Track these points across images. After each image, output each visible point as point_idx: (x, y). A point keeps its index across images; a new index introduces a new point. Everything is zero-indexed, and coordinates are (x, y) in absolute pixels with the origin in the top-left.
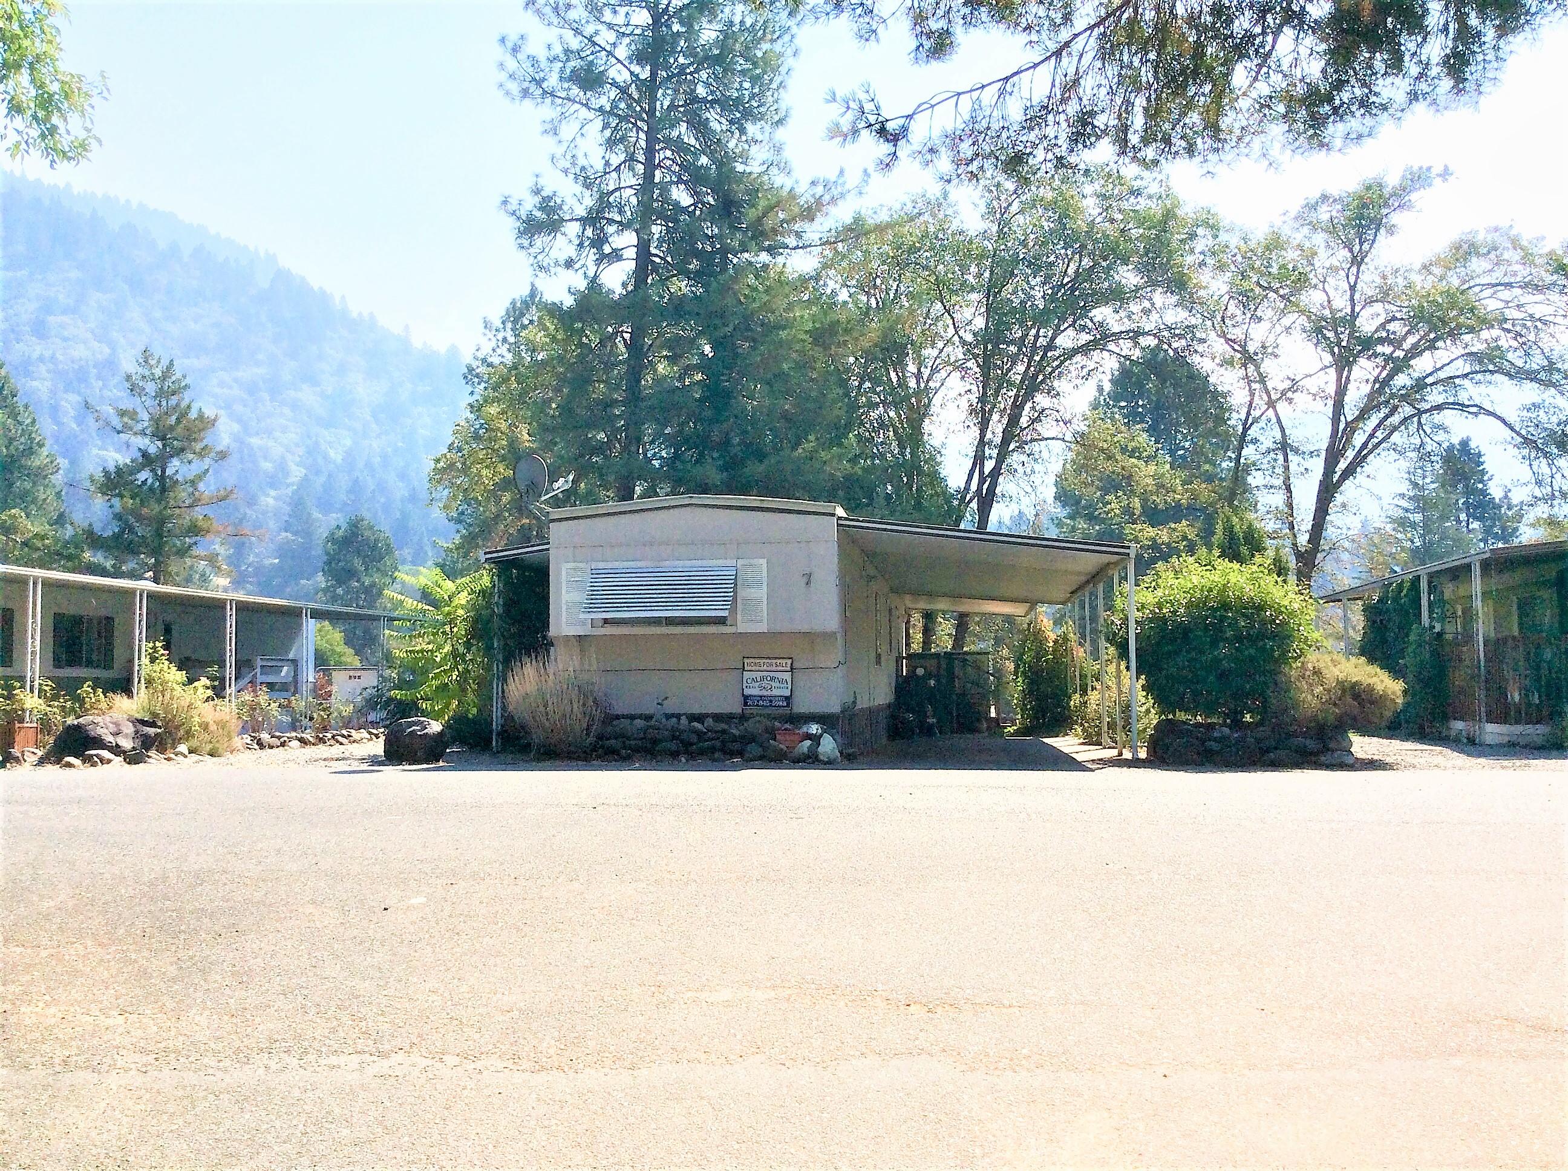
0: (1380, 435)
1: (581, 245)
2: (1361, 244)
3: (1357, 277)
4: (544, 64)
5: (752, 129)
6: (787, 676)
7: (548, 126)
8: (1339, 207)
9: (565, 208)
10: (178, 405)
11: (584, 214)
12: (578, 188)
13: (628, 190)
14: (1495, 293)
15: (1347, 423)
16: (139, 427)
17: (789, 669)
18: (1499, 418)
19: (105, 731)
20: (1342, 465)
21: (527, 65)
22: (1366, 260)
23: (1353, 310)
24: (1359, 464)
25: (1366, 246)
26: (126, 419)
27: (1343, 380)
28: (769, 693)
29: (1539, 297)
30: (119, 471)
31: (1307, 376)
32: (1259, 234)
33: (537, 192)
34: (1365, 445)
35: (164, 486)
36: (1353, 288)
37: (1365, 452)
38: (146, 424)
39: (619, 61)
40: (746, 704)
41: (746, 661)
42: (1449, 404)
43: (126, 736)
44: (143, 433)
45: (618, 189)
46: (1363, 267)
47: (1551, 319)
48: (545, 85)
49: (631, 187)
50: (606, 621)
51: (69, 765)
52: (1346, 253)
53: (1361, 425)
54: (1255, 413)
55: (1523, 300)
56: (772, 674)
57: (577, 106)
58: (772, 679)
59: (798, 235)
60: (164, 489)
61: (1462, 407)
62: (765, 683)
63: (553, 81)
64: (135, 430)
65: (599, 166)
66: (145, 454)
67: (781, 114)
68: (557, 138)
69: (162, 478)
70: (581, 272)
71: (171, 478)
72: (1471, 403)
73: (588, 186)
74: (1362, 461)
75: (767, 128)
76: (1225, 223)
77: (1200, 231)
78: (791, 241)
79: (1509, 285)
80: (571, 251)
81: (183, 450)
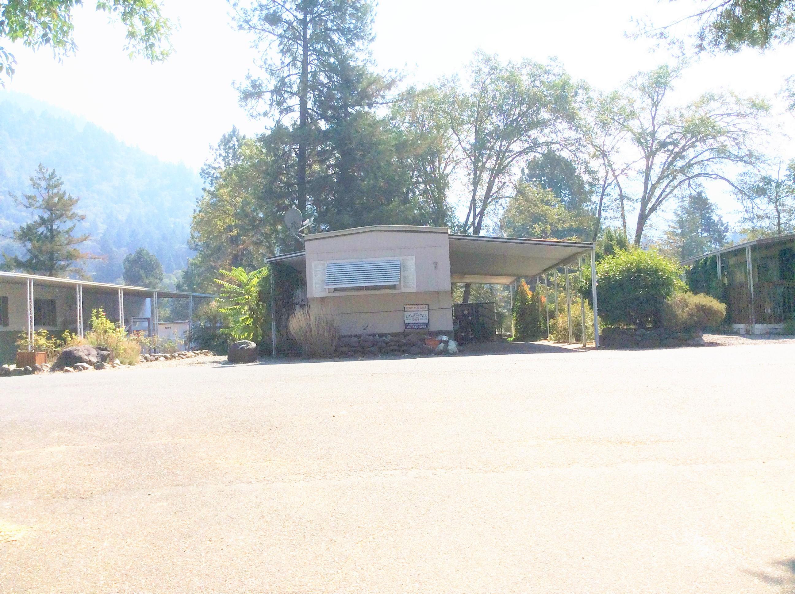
0: (668, 190)
1: (271, 105)
2: (658, 96)
3: (656, 112)
4: (250, 12)
5: (358, 43)
6: (427, 313)
7: (252, 44)
8: (647, 78)
9: (263, 85)
10: (58, 192)
11: (273, 88)
12: (268, 76)
13: (294, 76)
14: (722, 119)
15: (652, 185)
16: (38, 204)
17: (427, 309)
18: (726, 180)
19: (83, 354)
20: (650, 206)
21: (241, 13)
22: (659, 104)
23: (654, 129)
24: (658, 205)
25: (660, 97)
26: (30, 201)
27: (650, 163)
28: (417, 322)
29: (744, 120)
30: (29, 228)
31: (634, 162)
32: (608, 92)
33: (248, 77)
34: (661, 195)
35: (53, 235)
36: (653, 118)
37: (661, 199)
38: (41, 203)
39: (287, 10)
40: (406, 328)
41: (406, 306)
42: (701, 174)
43: (93, 356)
44: (40, 207)
45: (289, 76)
46: (658, 107)
47: (750, 131)
48: (250, 23)
49: (296, 74)
50: (335, 289)
51: (68, 371)
52: (650, 101)
53: (658, 186)
54: (609, 181)
55: (735, 122)
56: (419, 313)
57: (267, 33)
58: (419, 315)
59: (383, 97)
60: (53, 237)
61: (708, 175)
62: (415, 317)
63: (255, 21)
64: (36, 206)
65: (279, 64)
66: (42, 218)
67: (373, 35)
68: (257, 50)
69: (51, 231)
70: (271, 118)
71: (56, 230)
72: (713, 173)
73: (272, 74)
74: (659, 203)
75: (366, 43)
76: (592, 87)
77: (580, 91)
78: (380, 100)
79: (729, 115)
80: (267, 108)
81: (61, 216)
